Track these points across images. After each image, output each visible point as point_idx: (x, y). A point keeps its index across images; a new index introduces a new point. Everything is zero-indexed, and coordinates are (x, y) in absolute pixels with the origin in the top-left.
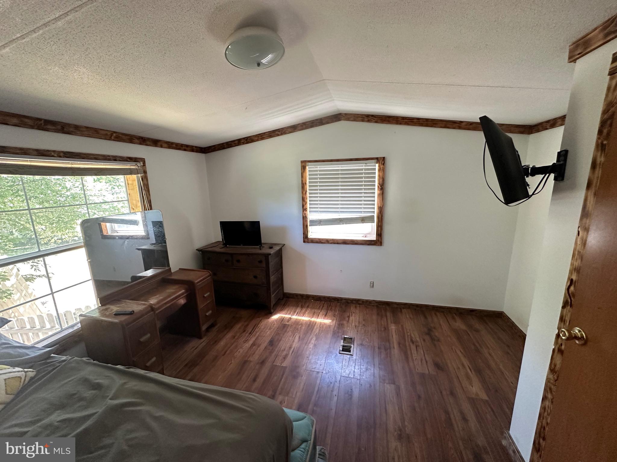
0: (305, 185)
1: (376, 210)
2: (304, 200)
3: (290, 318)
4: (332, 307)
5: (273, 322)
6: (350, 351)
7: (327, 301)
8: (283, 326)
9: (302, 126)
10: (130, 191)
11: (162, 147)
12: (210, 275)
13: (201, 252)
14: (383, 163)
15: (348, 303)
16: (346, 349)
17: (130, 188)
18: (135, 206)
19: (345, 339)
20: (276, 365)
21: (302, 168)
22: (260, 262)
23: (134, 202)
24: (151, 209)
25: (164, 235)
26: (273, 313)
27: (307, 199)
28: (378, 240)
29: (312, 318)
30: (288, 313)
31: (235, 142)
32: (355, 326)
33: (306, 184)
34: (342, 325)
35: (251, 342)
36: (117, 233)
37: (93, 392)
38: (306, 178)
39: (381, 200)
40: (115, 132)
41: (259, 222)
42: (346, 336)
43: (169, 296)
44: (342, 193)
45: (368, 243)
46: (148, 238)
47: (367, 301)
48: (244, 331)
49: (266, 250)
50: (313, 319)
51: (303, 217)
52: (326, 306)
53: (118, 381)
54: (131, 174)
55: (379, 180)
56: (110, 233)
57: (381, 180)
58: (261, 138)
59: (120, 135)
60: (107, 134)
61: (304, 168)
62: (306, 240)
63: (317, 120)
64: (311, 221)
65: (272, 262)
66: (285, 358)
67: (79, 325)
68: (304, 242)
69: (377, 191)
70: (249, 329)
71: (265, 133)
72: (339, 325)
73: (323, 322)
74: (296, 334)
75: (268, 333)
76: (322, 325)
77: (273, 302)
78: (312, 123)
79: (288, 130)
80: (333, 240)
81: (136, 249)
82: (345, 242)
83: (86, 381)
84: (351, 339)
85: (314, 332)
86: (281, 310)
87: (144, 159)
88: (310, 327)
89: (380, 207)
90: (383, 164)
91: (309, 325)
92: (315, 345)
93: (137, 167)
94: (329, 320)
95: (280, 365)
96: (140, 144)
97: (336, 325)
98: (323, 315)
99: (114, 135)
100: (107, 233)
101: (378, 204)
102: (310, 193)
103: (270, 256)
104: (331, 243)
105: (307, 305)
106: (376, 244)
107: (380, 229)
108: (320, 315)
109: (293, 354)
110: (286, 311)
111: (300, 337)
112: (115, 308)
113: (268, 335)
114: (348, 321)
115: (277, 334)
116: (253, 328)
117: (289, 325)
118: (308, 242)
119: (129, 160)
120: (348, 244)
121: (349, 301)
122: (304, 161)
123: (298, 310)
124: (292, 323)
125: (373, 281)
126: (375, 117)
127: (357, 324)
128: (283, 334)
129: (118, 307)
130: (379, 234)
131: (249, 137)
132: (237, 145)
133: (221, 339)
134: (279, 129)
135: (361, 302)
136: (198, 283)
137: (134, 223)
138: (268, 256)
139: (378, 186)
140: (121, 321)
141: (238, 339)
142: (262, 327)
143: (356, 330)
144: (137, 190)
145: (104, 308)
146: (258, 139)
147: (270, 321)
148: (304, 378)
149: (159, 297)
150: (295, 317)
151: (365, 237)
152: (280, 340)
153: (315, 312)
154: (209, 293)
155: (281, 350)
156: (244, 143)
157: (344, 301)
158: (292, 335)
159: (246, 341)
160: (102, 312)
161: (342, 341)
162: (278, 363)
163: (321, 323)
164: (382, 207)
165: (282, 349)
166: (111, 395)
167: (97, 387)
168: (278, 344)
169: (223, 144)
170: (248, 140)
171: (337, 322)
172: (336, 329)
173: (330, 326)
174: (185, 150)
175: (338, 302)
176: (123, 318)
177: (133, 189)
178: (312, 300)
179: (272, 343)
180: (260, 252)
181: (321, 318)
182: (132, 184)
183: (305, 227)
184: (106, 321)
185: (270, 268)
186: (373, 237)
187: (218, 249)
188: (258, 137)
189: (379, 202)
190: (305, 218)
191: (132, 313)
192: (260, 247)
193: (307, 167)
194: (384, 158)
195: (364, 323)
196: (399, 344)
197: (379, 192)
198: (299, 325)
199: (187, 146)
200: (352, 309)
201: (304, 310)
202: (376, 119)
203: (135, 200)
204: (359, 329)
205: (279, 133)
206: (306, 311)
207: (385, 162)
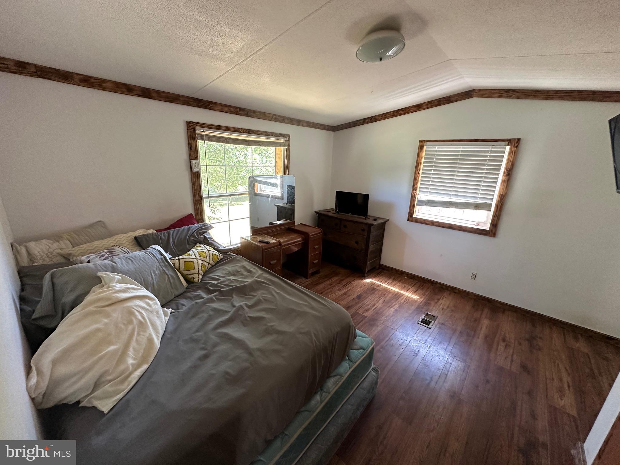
0: (419, 165)
1: (496, 198)
2: (415, 179)
3: (381, 285)
4: (424, 287)
5: (365, 283)
6: (429, 325)
7: (420, 281)
8: (373, 289)
9: (427, 105)
10: (278, 159)
11: (302, 125)
12: (321, 232)
13: (317, 214)
14: (516, 145)
15: (442, 288)
16: (426, 322)
17: (278, 157)
18: (279, 171)
19: (427, 315)
20: (358, 313)
21: (420, 147)
22: (363, 230)
23: (279, 167)
24: (289, 174)
25: (294, 196)
26: (366, 277)
27: (419, 178)
28: (492, 231)
29: (401, 290)
30: (380, 280)
31: (360, 122)
32: (442, 309)
33: (420, 163)
34: (428, 304)
35: (343, 292)
36: (263, 192)
37: (248, 273)
38: (421, 158)
39: (505, 188)
40: (275, 115)
41: (368, 195)
42: (428, 313)
43: (292, 240)
44: (457, 176)
45: (478, 232)
46: (283, 199)
47: (464, 292)
48: (340, 283)
49: (370, 221)
50: (401, 292)
51: (412, 196)
52: (418, 285)
53: (260, 272)
54: (280, 146)
55: (507, 164)
56: (259, 192)
57: (510, 165)
58: (384, 118)
59: (278, 117)
60: (270, 117)
61: (421, 148)
62: (411, 219)
63: (444, 98)
64: (418, 201)
65: (373, 233)
66: (367, 310)
67: (240, 245)
68: (408, 220)
69: (501, 177)
70: (344, 283)
71: (389, 112)
72: (426, 303)
73: (411, 296)
74: (382, 298)
75: (358, 290)
76: (408, 299)
77: (368, 268)
78: (440, 101)
79: (412, 109)
80: (439, 222)
81: (274, 205)
82: (451, 227)
83: (244, 267)
84: (434, 316)
85: (399, 301)
86: (374, 277)
87: (290, 135)
88: (396, 296)
89: (502, 195)
90: (517, 147)
91: (396, 295)
92: (396, 310)
93: (284, 141)
94: (417, 296)
95: (362, 313)
96: (289, 123)
97: (423, 302)
98: (412, 291)
99: (274, 117)
100: (257, 192)
101: (500, 191)
102: (423, 173)
103: (372, 227)
104: (436, 226)
105: (400, 279)
106: (488, 234)
107: (496, 218)
108: (409, 290)
109: (375, 310)
110: (378, 279)
111: (384, 300)
112: (259, 238)
113: (358, 291)
114: (436, 303)
115: (366, 292)
116: (347, 283)
117: (377, 289)
118: (412, 221)
119: (280, 136)
120: (455, 230)
121: (444, 287)
122: (423, 140)
123: (390, 281)
124: (381, 289)
125: (475, 272)
126: (517, 92)
127: (445, 308)
128: (371, 294)
129: (261, 238)
130: (495, 224)
131: (374, 116)
132: (362, 124)
133: (320, 283)
134: (403, 109)
135: (457, 291)
136: (312, 235)
137: (275, 185)
138: (371, 226)
139: (504, 172)
140: (262, 246)
141: (334, 286)
142: (355, 285)
143: (442, 312)
144: (282, 159)
145: (253, 236)
146: (381, 118)
147: (362, 282)
148: (379, 329)
149: (285, 239)
150: (385, 285)
151: (477, 225)
152: (367, 298)
153: (405, 287)
154: (318, 246)
155: (365, 305)
156: (368, 123)
157: (439, 285)
158: (378, 297)
159: (340, 290)
160: (253, 239)
161: (424, 315)
162: (360, 312)
163: (408, 297)
164: (505, 195)
165: (367, 304)
166: (256, 276)
167: (249, 271)
168: (365, 299)
169: (350, 123)
170: (372, 120)
171: (424, 300)
172: (421, 304)
173: (416, 301)
174: (319, 128)
175: (432, 285)
176: (263, 244)
177: (279, 158)
178: (406, 276)
179: (359, 297)
180: (365, 221)
181: (410, 292)
182: (279, 154)
183: (412, 206)
184: (254, 244)
185: (371, 238)
186: (487, 227)
187: (330, 214)
188: (382, 117)
189: (501, 190)
190: (413, 197)
191: (268, 243)
192: (366, 217)
193: (425, 147)
194: (519, 140)
195: (453, 308)
196: (486, 337)
197: (504, 178)
198: (387, 292)
199: (321, 125)
200: (446, 294)
201: (395, 282)
202: (517, 94)
203: (280, 166)
204: (446, 312)
205: (402, 112)
206: (397, 283)
207: (520, 144)
